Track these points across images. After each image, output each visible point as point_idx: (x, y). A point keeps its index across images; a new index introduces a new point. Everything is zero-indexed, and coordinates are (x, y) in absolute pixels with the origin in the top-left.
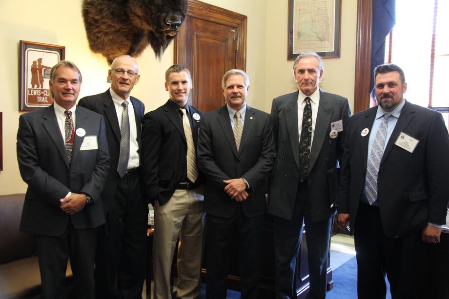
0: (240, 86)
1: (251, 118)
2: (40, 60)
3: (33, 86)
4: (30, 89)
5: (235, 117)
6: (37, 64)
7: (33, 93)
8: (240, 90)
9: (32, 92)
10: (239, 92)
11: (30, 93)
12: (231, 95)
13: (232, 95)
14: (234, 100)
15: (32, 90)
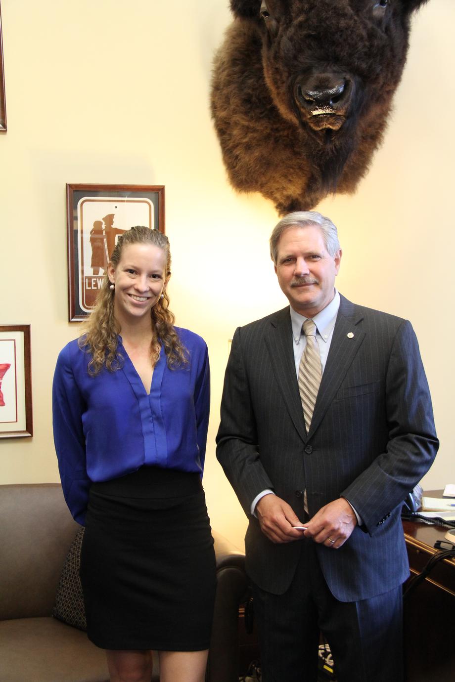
0: (311, 257)
1: (351, 335)
2: (110, 219)
3: (96, 272)
4: (90, 278)
5: (303, 333)
6: (104, 227)
7: (96, 285)
8: (313, 266)
9: (93, 283)
10: (311, 271)
11: (90, 285)
12: (290, 280)
13: (294, 281)
14: (300, 292)
15: (93, 280)
